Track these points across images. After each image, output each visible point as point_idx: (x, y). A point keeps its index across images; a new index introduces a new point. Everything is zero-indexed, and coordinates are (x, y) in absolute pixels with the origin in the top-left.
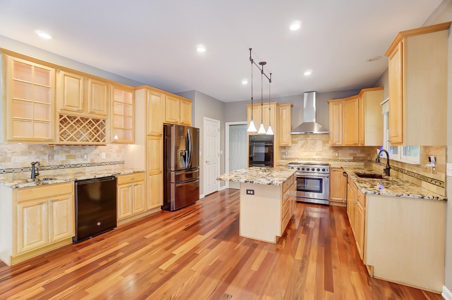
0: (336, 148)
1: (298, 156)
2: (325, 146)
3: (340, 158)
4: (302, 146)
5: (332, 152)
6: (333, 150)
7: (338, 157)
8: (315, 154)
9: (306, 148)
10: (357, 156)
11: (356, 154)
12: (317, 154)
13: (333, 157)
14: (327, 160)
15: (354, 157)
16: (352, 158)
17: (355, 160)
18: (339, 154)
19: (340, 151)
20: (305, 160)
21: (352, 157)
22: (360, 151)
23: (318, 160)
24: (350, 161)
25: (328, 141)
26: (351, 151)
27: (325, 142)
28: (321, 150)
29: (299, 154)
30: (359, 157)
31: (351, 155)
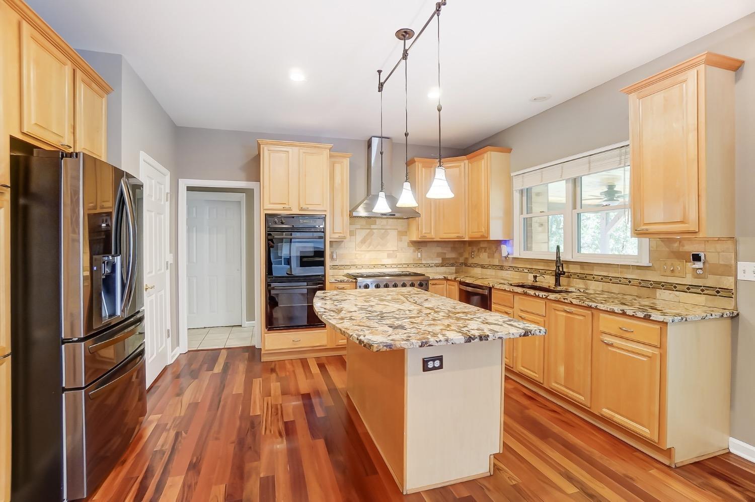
0: (420, 244)
1: (355, 260)
2: (401, 241)
3: (424, 262)
4: (363, 241)
5: (411, 251)
6: (414, 248)
7: (420, 259)
8: (385, 254)
9: (370, 244)
10: (447, 256)
11: (445, 253)
12: (389, 256)
13: (414, 260)
14: (404, 266)
15: (443, 259)
16: (439, 261)
17: (445, 263)
18: (423, 255)
19: (424, 249)
20: (368, 267)
21: (440, 259)
22: (450, 249)
23: (391, 266)
24: (437, 266)
25: (406, 232)
26: (439, 250)
27: (402, 233)
28: (395, 249)
29: (357, 255)
30: (449, 259)
31: (438, 255)
